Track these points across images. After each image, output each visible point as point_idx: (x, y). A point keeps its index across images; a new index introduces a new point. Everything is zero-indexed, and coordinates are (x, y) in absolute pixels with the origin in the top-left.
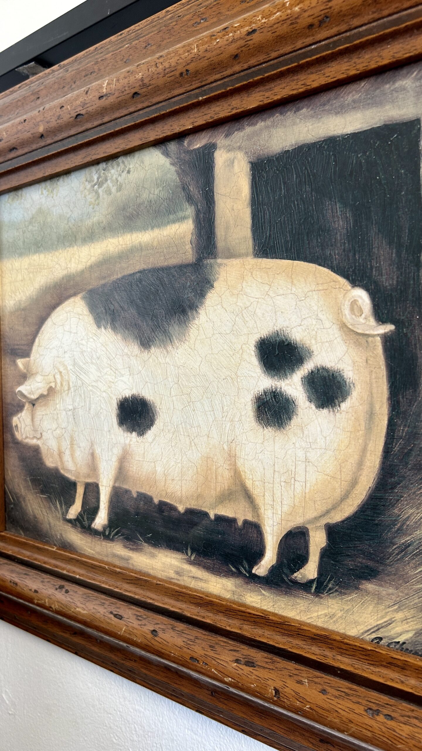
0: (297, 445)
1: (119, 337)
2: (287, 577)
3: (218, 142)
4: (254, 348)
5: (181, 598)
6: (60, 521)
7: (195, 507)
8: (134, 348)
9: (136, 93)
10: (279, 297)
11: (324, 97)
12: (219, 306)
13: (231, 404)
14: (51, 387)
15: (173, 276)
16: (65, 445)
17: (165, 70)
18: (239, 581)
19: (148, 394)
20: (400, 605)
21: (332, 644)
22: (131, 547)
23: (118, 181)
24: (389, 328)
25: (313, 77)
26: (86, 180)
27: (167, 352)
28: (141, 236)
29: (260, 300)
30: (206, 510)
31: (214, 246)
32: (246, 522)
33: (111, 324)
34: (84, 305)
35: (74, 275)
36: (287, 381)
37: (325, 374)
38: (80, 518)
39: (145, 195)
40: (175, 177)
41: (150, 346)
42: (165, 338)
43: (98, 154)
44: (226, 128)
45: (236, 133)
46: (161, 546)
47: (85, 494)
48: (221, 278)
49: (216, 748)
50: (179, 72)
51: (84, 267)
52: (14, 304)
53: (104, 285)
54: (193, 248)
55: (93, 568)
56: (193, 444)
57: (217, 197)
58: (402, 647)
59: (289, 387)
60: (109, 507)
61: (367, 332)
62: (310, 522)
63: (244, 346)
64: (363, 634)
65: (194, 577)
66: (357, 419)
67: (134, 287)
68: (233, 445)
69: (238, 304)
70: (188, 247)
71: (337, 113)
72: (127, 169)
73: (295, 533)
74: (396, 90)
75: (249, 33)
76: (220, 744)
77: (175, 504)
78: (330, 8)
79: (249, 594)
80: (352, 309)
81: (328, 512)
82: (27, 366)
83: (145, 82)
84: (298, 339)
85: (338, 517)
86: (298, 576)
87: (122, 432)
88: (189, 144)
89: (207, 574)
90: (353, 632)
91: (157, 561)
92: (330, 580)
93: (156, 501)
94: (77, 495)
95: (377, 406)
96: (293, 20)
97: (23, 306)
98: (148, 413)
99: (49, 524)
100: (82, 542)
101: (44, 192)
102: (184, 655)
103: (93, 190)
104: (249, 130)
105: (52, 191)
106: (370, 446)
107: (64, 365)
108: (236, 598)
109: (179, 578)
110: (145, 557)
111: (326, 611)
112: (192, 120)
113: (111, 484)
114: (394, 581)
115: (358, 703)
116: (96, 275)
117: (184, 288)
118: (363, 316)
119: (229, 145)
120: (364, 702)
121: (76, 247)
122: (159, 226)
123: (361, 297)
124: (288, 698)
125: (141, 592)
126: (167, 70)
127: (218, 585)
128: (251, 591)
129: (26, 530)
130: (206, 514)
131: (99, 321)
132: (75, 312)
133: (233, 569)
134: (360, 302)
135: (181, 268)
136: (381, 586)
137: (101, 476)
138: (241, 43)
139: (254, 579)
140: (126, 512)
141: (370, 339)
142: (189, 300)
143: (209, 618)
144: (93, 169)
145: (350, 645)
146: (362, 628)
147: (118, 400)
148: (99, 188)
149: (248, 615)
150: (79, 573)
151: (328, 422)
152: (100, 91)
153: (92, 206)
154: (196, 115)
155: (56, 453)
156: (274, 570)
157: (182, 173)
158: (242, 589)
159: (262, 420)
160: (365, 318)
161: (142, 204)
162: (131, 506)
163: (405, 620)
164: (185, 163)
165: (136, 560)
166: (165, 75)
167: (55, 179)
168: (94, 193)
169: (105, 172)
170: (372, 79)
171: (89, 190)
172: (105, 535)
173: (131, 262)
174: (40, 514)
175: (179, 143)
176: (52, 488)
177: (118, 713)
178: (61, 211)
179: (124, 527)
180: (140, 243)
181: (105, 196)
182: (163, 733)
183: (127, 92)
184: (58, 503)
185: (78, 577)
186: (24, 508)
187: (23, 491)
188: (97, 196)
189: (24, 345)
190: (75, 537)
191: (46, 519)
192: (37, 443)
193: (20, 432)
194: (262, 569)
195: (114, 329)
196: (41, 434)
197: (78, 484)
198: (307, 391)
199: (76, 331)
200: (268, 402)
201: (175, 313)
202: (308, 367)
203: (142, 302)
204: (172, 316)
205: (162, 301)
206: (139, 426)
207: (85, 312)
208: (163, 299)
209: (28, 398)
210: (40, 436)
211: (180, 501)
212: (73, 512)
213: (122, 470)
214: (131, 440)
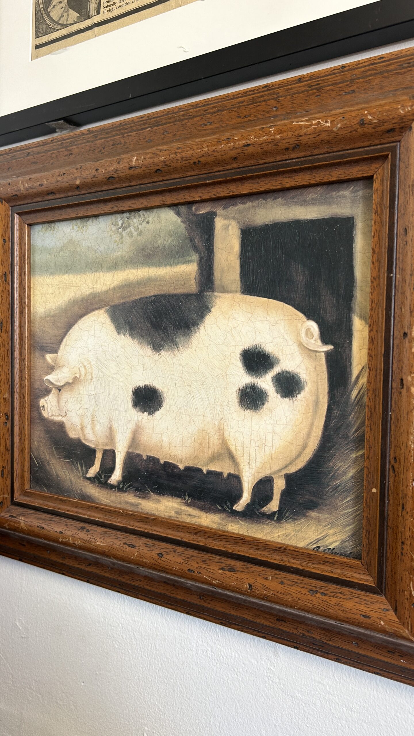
0: (267, 422)
1: (136, 342)
2: (258, 510)
3: (218, 212)
4: (239, 356)
5: (180, 530)
6: (80, 479)
7: (192, 465)
8: (148, 351)
9: (158, 170)
10: (258, 323)
11: (293, 193)
12: (215, 325)
13: (221, 393)
14: (76, 377)
15: (181, 301)
16: (87, 422)
17: (182, 158)
18: (223, 516)
19: (157, 385)
20: (332, 525)
21: (287, 553)
22: (140, 496)
23: (139, 228)
24: (330, 347)
25: (287, 180)
26: (112, 224)
27: (174, 355)
28: (156, 270)
29: (244, 323)
30: (201, 467)
31: (213, 283)
32: (230, 475)
33: (129, 332)
34: (107, 317)
35: (99, 293)
36: (262, 379)
37: (288, 375)
38: (98, 476)
39: (160, 242)
40: (184, 231)
41: (160, 350)
42: (172, 345)
43: (124, 207)
44: (224, 203)
45: (231, 207)
46: (165, 494)
47: (103, 458)
48: (217, 306)
49: (198, 641)
50: (193, 161)
51: (108, 288)
52: (45, 311)
53: (125, 303)
54: (196, 283)
55: (109, 513)
56: (192, 421)
57: (215, 250)
58: (332, 552)
59: (264, 383)
60: (123, 467)
61: (316, 349)
62: (275, 473)
63: (232, 354)
64: (308, 545)
65: (189, 515)
66: (307, 405)
67: (150, 306)
68: (222, 422)
69: (228, 325)
70: (193, 282)
71: (301, 205)
72: (147, 220)
73: (264, 481)
74: (339, 197)
75: (245, 146)
76: (202, 638)
77: (177, 464)
78: (300, 140)
79: (230, 524)
80: (307, 334)
81: (287, 466)
82: (55, 360)
83: (166, 163)
84: (270, 352)
85: (293, 469)
86: (265, 509)
87: (136, 412)
88: (197, 209)
89: (200, 512)
90: (301, 544)
91: (161, 505)
92: (287, 511)
93: (162, 462)
94: (96, 459)
95: (321, 397)
96: (275, 143)
97: (53, 313)
98: (158, 399)
99: (71, 481)
100: (99, 494)
101: (75, 227)
103: (118, 232)
104: (240, 206)
105: (82, 228)
106: (316, 423)
107: (88, 360)
108: (221, 527)
109: (178, 516)
110: (152, 502)
111: (284, 532)
112: (200, 195)
113: (126, 450)
114: (328, 509)
115: (304, 587)
116: (118, 295)
117: (189, 310)
118: (314, 338)
119: (226, 215)
120: (308, 587)
121: (101, 272)
122: (170, 265)
123: (312, 326)
124: (258, 590)
125: (149, 527)
126: (184, 159)
127: (207, 520)
128: (232, 522)
129: (48, 487)
130: (200, 470)
131: (119, 329)
132: (99, 321)
133: (219, 508)
134: (312, 330)
135: (187, 296)
136: (320, 513)
137: (118, 445)
138: (240, 151)
139: (235, 513)
140: (138, 470)
141: (318, 354)
142: (192, 319)
143: (201, 542)
144: (118, 216)
145: (300, 552)
146: (307, 542)
147: (133, 388)
148: (123, 231)
149: (230, 538)
150: (98, 517)
151: (289, 407)
152: (130, 164)
153: (116, 244)
154: (203, 192)
155: (79, 427)
156: (249, 506)
157: (189, 229)
158: (225, 521)
159: (243, 405)
160: (315, 340)
161: (158, 247)
162: (141, 466)
163: (335, 534)
164: (192, 222)
165: (144, 505)
166: (182, 161)
167: (85, 219)
168: (119, 235)
169: (128, 220)
170: (325, 187)
171: (114, 231)
172: (119, 488)
173: (147, 288)
174: (63, 474)
175: (188, 208)
176: (75, 454)
177: (120, 625)
178: (89, 244)
179: (135, 482)
180: (155, 275)
181: (128, 238)
182: (157, 635)
183: (152, 168)
184: (79, 465)
185: (97, 519)
186: (48, 470)
187: (48, 457)
188: (121, 237)
189: (52, 344)
190: (93, 491)
191: (68, 478)
192: (62, 420)
193: (46, 411)
194: (240, 506)
195: (132, 336)
196: (66, 412)
197: (97, 451)
198: (275, 386)
199: (99, 336)
200: (247, 393)
201: (181, 328)
202: (276, 370)
203: (156, 318)
204: (179, 329)
205: (171, 318)
206: (150, 408)
207: (107, 322)
208: (172, 316)
209: (54, 385)
210: (65, 414)
211: (181, 461)
212: (92, 472)
213: (135, 439)
214: (143, 418)
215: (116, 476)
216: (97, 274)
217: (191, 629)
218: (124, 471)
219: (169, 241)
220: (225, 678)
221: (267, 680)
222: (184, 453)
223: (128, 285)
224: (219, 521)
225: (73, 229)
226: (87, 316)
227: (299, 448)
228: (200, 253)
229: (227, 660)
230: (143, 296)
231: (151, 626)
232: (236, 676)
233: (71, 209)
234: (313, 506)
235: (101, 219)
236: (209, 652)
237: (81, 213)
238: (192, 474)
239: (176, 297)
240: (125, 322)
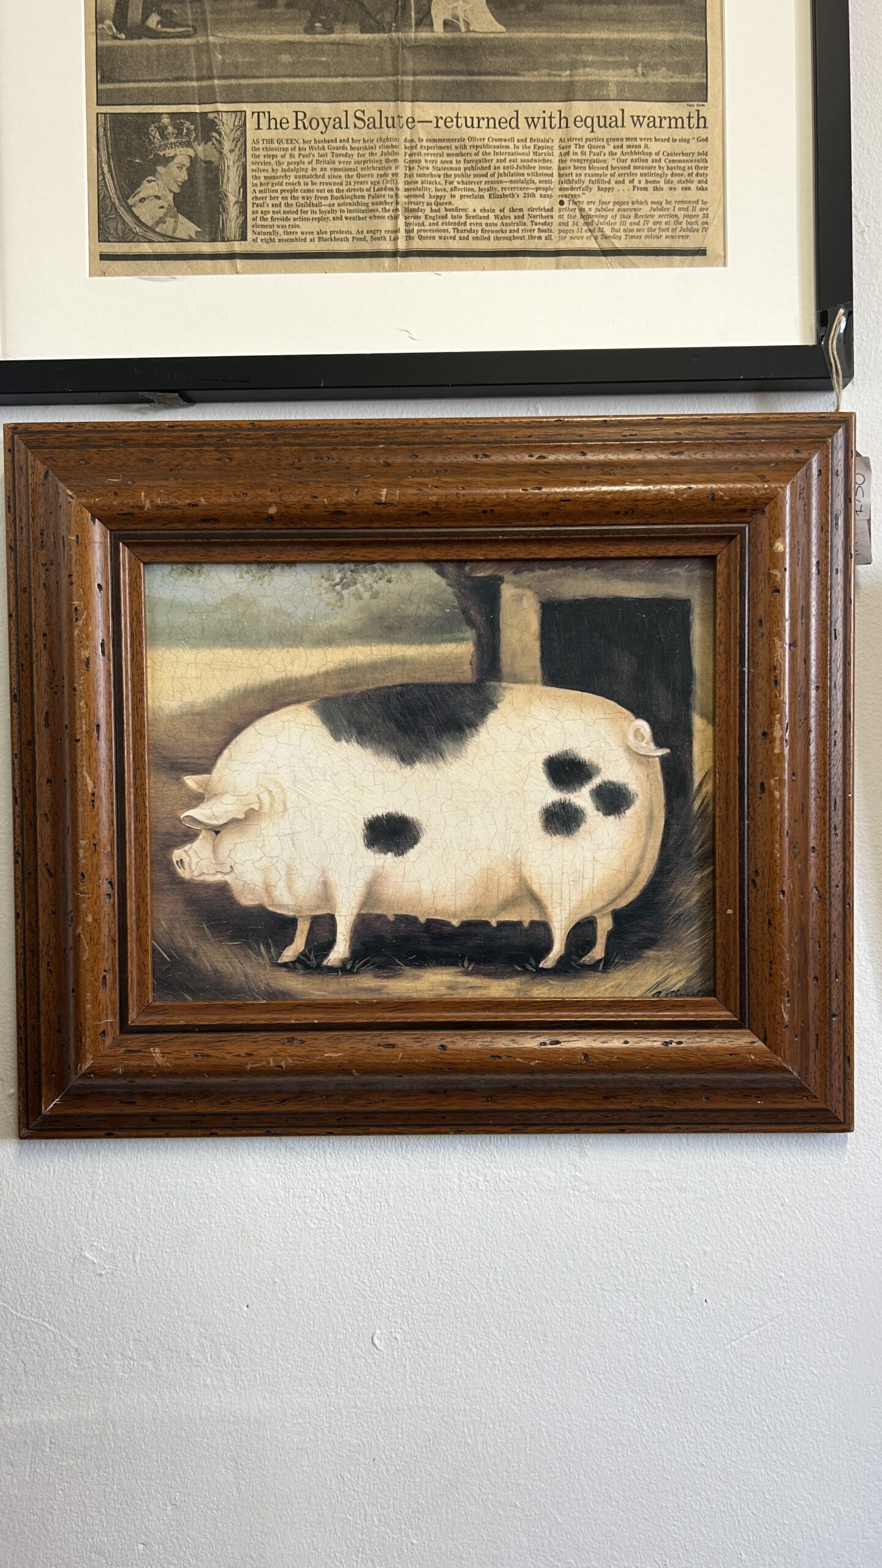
0: (585, 848)
1: (369, 751)
2: (575, 962)
3: (506, 577)
4: (542, 766)
5: (464, 1008)
6: (266, 968)
7: (472, 919)
8: (392, 764)
9: (423, 512)
10: (568, 722)
11: (614, 564)
12: (504, 726)
13: (516, 816)
14: (252, 809)
15: (448, 694)
16: (277, 877)
17: (466, 502)
18: (524, 979)
19: (409, 811)
20: (675, 962)
21: (623, 1006)
22: (385, 975)
23: (372, 587)
24: (666, 751)
25: (611, 548)
26: (322, 577)
27: (438, 768)
28: (404, 649)
29: (548, 723)
30: (487, 919)
31: (499, 670)
32: (532, 923)
33: (356, 738)
34: (314, 715)
35: (296, 679)
36: (576, 794)
37: (612, 787)
38: (303, 958)
39: (411, 609)
40: (453, 597)
41: (414, 762)
42: (434, 754)
44: (515, 566)
45: (525, 573)
46: (429, 966)
48: (506, 701)
50: (484, 509)
51: (316, 672)
52: (179, 707)
54: (472, 669)
55: (334, 1009)
56: (470, 858)
57: (502, 626)
58: (677, 993)
59: (578, 799)
60: (352, 938)
61: (648, 754)
62: (598, 911)
63: (531, 763)
64: (646, 992)
65: (471, 988)
66: (639, 822)
67: (393, 700)
68: (519, 854)
69: (524, 725)
70: (467, 667)
71: (625, 580)
72: (387, 578)
74: (672, 574)
75: (562, 501)
77: (448, 920)
78: (636, 506)
79: (536, 988)
80: (635, 736)
81: (614, 900)
82: (206, 785)
83: (438, 506)
84: (587, 758)
85: (622, 903)
86: (586, 959)
87: (372, 853)
88: (472, 570)
89: (488, 980)
90: (637, 994)
91: (423, 982)
92: (616, 956)
93: (422, 920)
94: (298, 933)
95: (656, 811)
96: (604, 504)
97: (197, 709)
98: (411, 832)
99: (246, 975)
100: (306, 986)
101: (246, 576)
102: (483, 1057)
103: (334, 589)
104: (539, 573)
105: (260, 578)
106: (651, 842)
107: (276, 783)
108: (519, 995)
109: (451, 992)
110: (406, 981)
111: (613, 983)
112: (484, 552)
113: (355, 912)
114: (670, 944)
116: (334, 683)
117: (462, 706)
118: (645, 741)
119: (517, 582)
120: (659, 1040)
121: (302, 648)
122: (430, 642)
123: (642, 726)
124: (596, 1058)
125: (411, 1015)
126: (469, 503)
127: (502, 988)
128: (538, 984)
129: (194, 991)
130: (487, 923)
131: (337, 733)
132: (297, 721)
133: (519, 969)
134: (642, 730)
135: (458, 687)
136: (660, 950)
137: (339, 906)
138: (554, 505)
140: (380, 938)
141: (651, 759)
142: (467, 718)
143: (502, 1017)
144: (334, 567)
145: (637, 1002)
146: (644, 989)
147: (366, 819)
148: (343, 589)
149: (541, 1005)
150: (316, 1018)
151: (615, 827)
152: (378, 497)
153: (330, 607)
154: (490, 549)
155: (260, 888)
157: (460, 596)
158: (528, 985)
159: (550, 829)
160: (647, 743)
161: (408, 617)
162: (387, 931)
163: (679, 972)
164: (464, 587)
165: (392, 988)
166: (466, 507)
167: (269, 566)
168: (335, 594)
169: (354, 574)
170: (654, 561)
171: (326, 588)
172: (345, 969)
173: (390, 674)
174: (227, 967)
175: (458, 567)
176: (252, 930)
177: (319, 1190)
178: (277, 604)
179: (375, 956)
180: (403, 656)
181: (353, 599)
182: (390, 1185)
183: (413, 508)
184: (262, 947)
185: (316, 1021)
186: (193, 966)
187: (193, 944)
188: (339, 597)
189: (199, 758)
190: (292, 983)
191: (239, 971)
192: (223, 879)
193: (187, 867)
194: (549, 962)
195: (361, 743)
196: (231, 867)
197: (299, 919)
198: (595, 801)
199: (298, 744)
200: (556, 813)
201: (449, 731)
202: (596, 781)
203: (404, 716)
204: (444, 732)
205: (431, 717)
206: (398, 846)
207: (314, 723)
208: (433, 714)
209: (205, 824)
210: (229, 869)
211: (454, 916)
212: (290, 954)
213: (371, 894)
214: (385, 862)
215: (340, 951)
216: (293, 651)
217: (449, 1159)
219: (425, 610)
220: (509, 1210)
221: (572, 1192)
222: (458, 903)
223: (353, 668)
224: (519, 987)
225: (242, 577)
226: (273, 714)
227: (629, 877)
228: (478, 629)
229: (510, 1185)
230: (381, 685)
231: (377, 1175)
232: (525, 1202)
233: (246, 548)
234: (650, 943)
235: (299, 568)
236: (480, 1184)
237: (268, 557)
238: (474, 930)
239: (440, 687)
240: (349, 723)
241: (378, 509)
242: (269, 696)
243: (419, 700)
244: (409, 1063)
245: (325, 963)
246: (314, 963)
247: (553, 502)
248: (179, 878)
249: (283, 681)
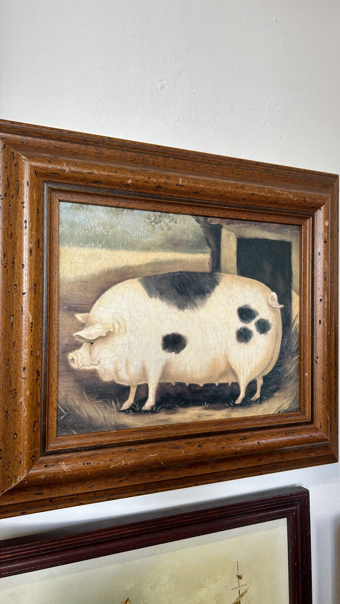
0: (253, 349)
1: (165, 303)
2: (249, 400)
3: (224, 225)
4: (236, 311)
5: (206, 426)
6: (115, 414)
7: (208, 383)
8: (175, 309)
9: (197, 192)
10: (247, 292)
12: (221, 293)
13: (226, 334)
14: (110, 331)
15: (199, 277)
18: (229, 409)
19: (181, 332)
20: (285, 397)
22: (171, 412)
23: (168, 225)
24: (282, 306)
25: (266, 217)
26: (146, 217)
27: (194, 312)
28: (181, 255)
29: (239, 292)
30: (214, 382)
31: (220, 268)
32: (233, 383)
33: (159, 296)
34: (140, 284)
35: (133, 267)
36: (249, 324)
37: (263, 321)
38: (133, 407)
39: (185, 237)
40: (202, 233)
41: (184, 309)
42: (193, 305)
43: (162, 208)
44: (228, 221)
45: (231, 224)
46: (190, 406)
47: (137, 391)
48: (223, 281)
50: (221, 194)
51: (142, 263)
52: (74, 277)
54: (209, 266)
55: (149, 431)
56: (207, 354)
57: (222, 248)
58: (287, 411)
59: (250, 326)
60: (156, 395)
61: (276, 307)
62: (257, 377)
63: (232, 310)
64: (275, 412)
65: (207, 415)
66: (273, 337)
68: (227, 352)
69: (230, 293)
70: (207, 265)
71: (268, 231)
72: (175, 220)
74: (285, 231)
75: (252, 194)
77: (198, 384)
78: (278, 200)
79: (233, 413)
80: (272, 299)
81: (263, 371)
82: (87, 319)
83: (204, 190)
84: (254, 308)
85: (267, 372)
86: (253, 399)
87: (165, 353)
88: (211, 221)
89: (214, 411)
90: (272, 412)
91: (187, 414)
92: (264, 396)
93: (187, 384)
94: (131, 394)
95: (279, 332)
96: (267, 198)
97: (84, 279)
98: (182, 342)
99: (105, 418)
100: (134, 421)
101: (109, 213)
103: (151, 224)
104: (237, 225)
107: (122, 318)
108: (228, 417)
109: (199, 418)
110: (180, 415)
111: (263, 408)
112: (218, 213)
113: (157, 382)
114: (283, 390)
115: (283, 433)
116: (150, 269)
117: (205, 283)
119: (228, 228)
120: (285, 432)
121: (135, 251)
122: (192, 253)
125: (185, 431)
126: (216, 191)
127: (220, 415)
128: (235, 411)
129: (78, 429)
130: (214, 385)
131: (150, 294)
132: (132, 287)
133: (227, 405)
134: (274, 296)
135: (203, 274)
136: (280, 393)
137: (150, 379)
138: (248, 196)
139: (236, 406)
140: (169, 394)
141: (277, 309)
142: (207, 289)
143: (224, 428)
144: (152, 213)
146: (274, 410)
147: (163, 336)
148: (155, 224)
151: (264, 339)
152: (178, 182)
153: (149, 232)
154: (220, 212)
155: (113, 372)
156: (244, 400)
157: (205, 232)
158: (230, 412)
159: (239, 340)
160: (276, 302)
161: (183, 240)
162: (172, 390)
163: (287, 402)
164: (207, 228)
165: (174, 419)
166: (214, 192)
168: (151, 226)
169: (160, 217)
171: (147, 223)
172: (153, 411)
173: (174, 266)
174: (95, 414)
175: (205, 219)
176: (108, 394)
178: (125, 229)
179: (167, 403)
180: (181, 259)
181: (159, 230)
183: (193, 190)
184: (113, 402)
185: (142, 439)
186: (78, 415)
187: (78, 403)
188: (153, 228)
189: (84, 305)
190: (127, 420)
191: (101, 416)
192: (94, 368)
193: (76, 362)
195: (161, 299)
196: (99, 361)
197: (131, 387)
198: (257, 328)
199: (132, 298)
200: (242, 333)
201: (199, 294)
202: (257, 319)
203: (180, 287)
204: (197, 295)
205: (192, 287)
206: (177, 349)
207: (140, 288)
208: (193, 287)
209: (86, 340)
210: (97, 363)
211: (201, 382)
212: (127, 405)
213: (165, 372)
214: (171, 357)
215: (150, 402)
216: (131, 253)
218: (157, 397)
219: (191, 237)
222: (202, 376)
223: (159, 263)
224: (227, 413)
226: (121, 283)
227: (269, 360)
228: (212, 248)
233: (112, 199)
234: (277, 390)
235: (136, 212)
237: (122, 204)
238: (209, 388)
239: (196, 274)
240: (156, 289)
241: (177, 188)
242: (120, 274)
243: (187, 279)
244: (187, 455)
245: (143, 409)
246: (138, 409)
247: (248, 194)
248: (71, 368)
249: (126, 267)
